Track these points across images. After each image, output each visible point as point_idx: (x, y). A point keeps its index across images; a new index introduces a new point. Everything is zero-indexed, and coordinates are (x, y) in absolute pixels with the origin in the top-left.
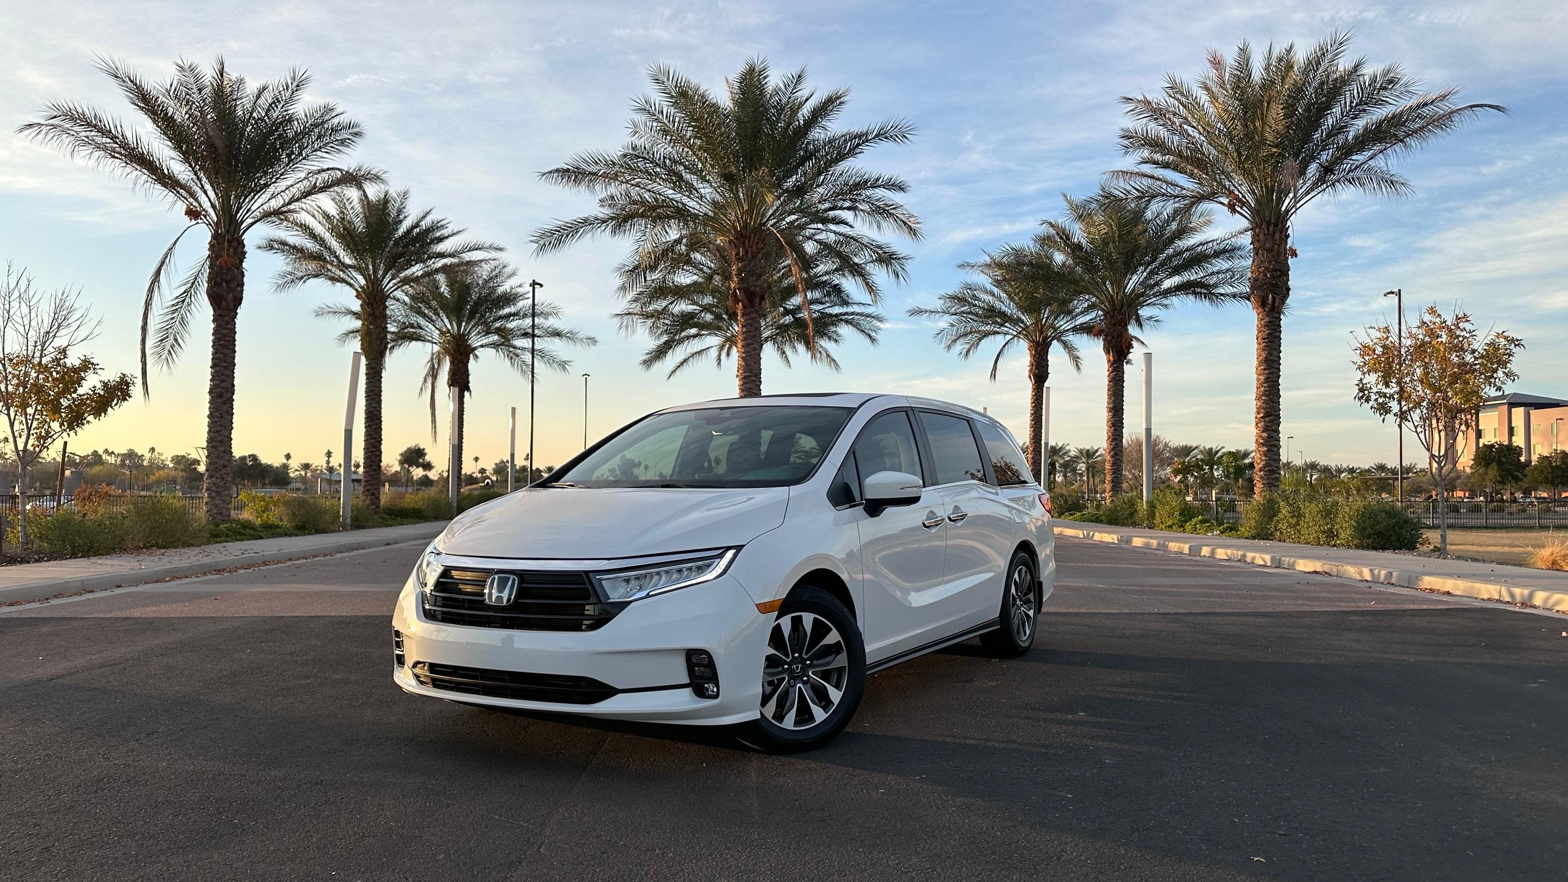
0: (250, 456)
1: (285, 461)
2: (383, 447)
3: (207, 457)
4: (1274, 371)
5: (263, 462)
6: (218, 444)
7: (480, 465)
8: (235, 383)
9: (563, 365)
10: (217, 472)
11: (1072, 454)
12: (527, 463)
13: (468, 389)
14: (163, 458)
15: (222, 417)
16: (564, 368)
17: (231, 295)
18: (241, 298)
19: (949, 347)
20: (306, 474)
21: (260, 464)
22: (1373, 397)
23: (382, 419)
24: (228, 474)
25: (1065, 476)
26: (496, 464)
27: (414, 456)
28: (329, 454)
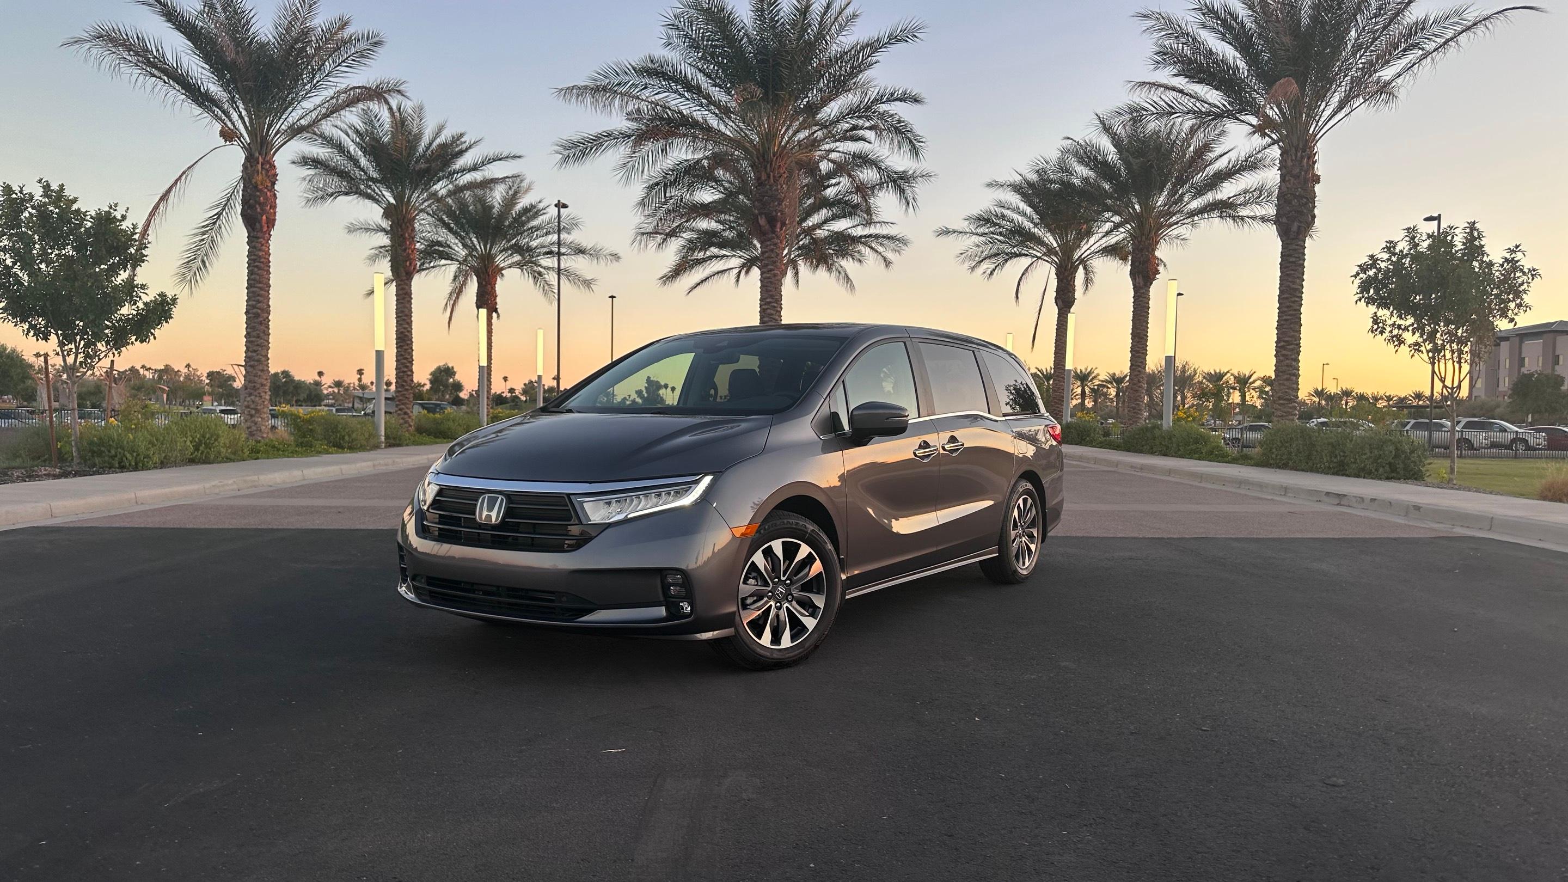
0: (283, 372)
1: (317, 378)
2: (415, 368)
3: (245, 376)
4: (1297, 299)
5: (297, 378)
6: (256, 363)
7: (510, 385)
8: (270, 303)
9: (588, 283)
10: (255, 390)
11: (1102, 377)
12: (554, 383)
13: (496, 310)
14: (199, 373)
15: (258, 337)
16: (589, 287)
17: (264, 217)
18: (275, 220)
19: (973, 269)
20: (339, 390)
21: (293, 381)
22: (1388, 329)
23: (413, 340)
24: (266, 392)
25: (1095, 401)
26: (525, 384)
27: (443, 376)
28: (360, 372)
